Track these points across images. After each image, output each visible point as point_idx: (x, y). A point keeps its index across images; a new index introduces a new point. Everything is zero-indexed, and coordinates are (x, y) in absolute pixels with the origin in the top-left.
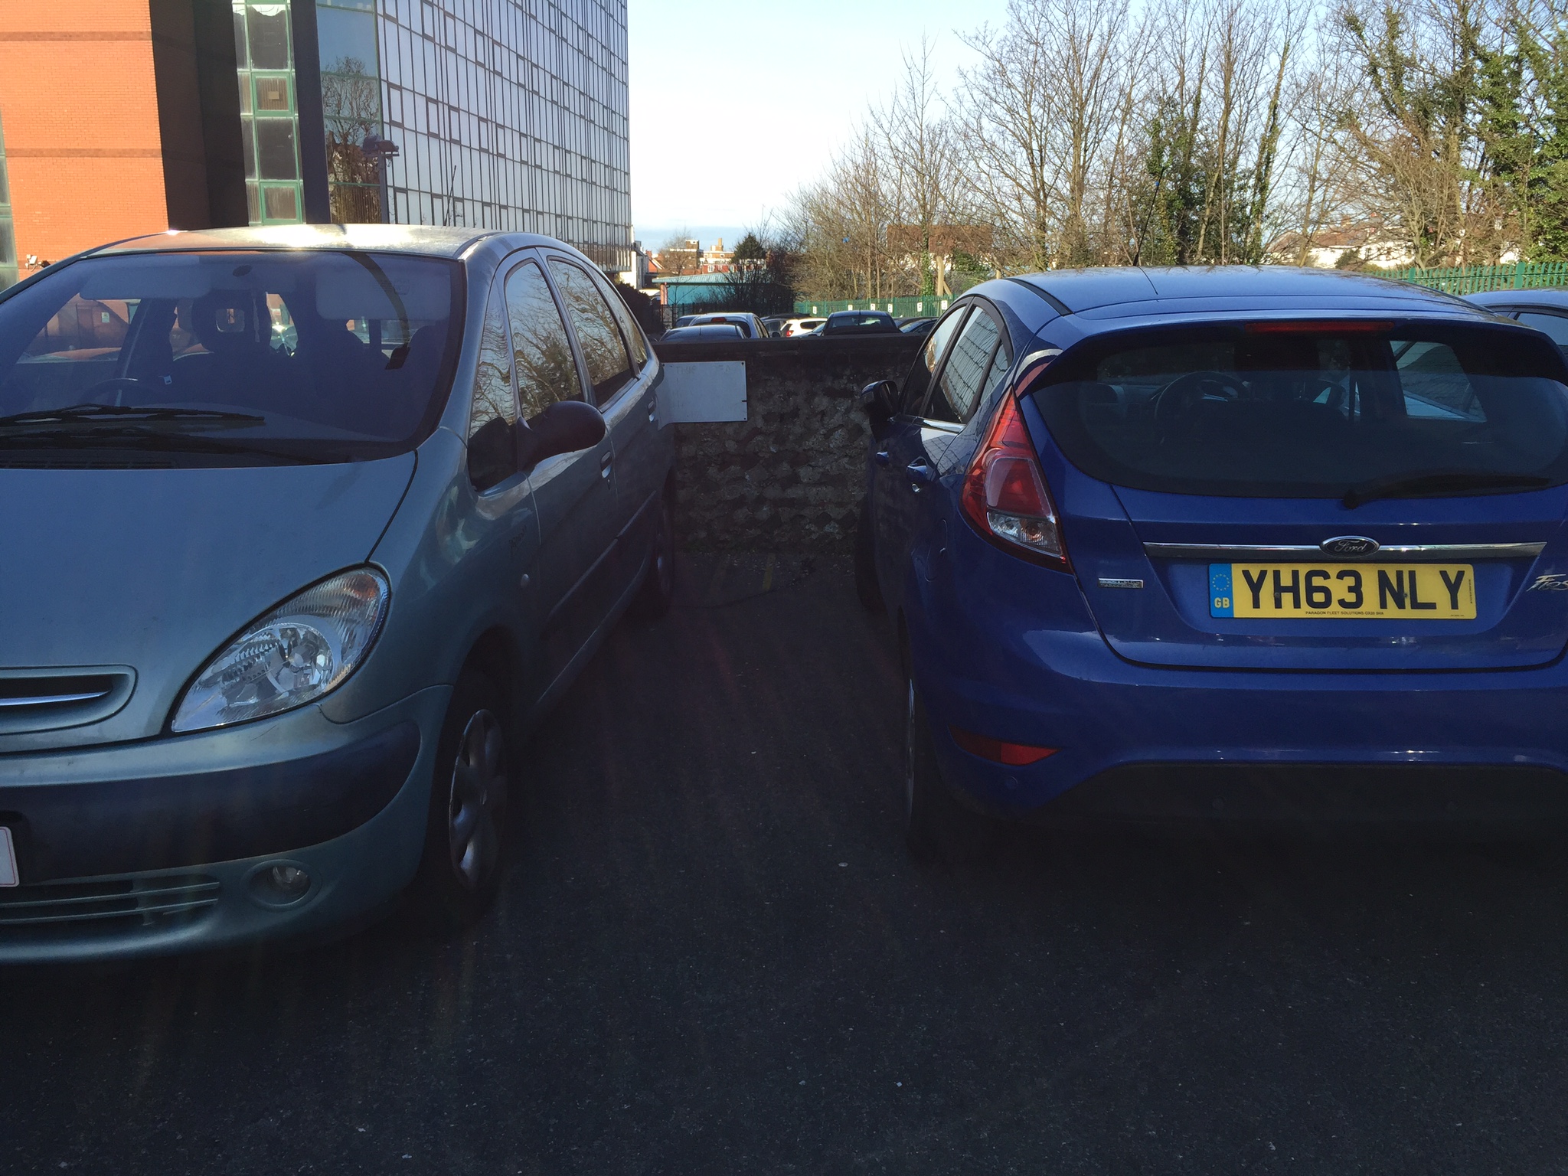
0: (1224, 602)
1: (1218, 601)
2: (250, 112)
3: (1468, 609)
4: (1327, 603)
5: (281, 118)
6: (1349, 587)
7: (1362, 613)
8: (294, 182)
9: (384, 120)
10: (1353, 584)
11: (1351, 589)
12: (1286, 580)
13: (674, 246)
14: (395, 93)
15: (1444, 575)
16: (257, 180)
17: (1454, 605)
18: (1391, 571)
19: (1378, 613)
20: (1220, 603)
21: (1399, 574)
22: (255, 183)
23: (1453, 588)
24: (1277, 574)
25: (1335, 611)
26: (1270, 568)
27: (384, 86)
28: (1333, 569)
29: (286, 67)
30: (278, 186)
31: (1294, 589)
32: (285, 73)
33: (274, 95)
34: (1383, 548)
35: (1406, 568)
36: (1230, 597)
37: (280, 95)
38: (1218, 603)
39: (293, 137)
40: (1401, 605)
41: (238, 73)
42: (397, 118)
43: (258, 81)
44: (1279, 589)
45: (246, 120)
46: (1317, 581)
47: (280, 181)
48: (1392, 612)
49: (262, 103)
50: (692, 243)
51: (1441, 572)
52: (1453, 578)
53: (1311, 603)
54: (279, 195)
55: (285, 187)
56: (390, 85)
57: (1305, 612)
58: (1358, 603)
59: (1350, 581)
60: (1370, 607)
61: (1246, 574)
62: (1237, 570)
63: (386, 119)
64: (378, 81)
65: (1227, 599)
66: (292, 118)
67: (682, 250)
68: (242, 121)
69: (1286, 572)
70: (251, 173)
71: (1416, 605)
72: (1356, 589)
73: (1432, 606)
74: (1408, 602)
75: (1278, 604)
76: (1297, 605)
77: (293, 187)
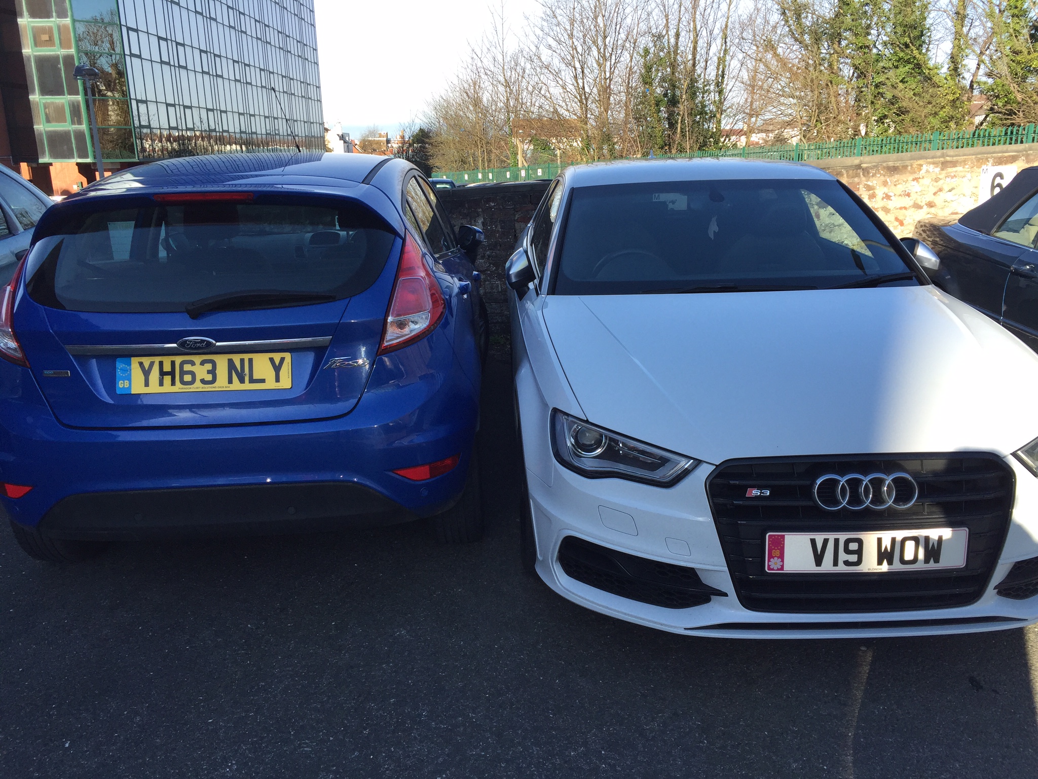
0: (125, 384)
1: (121, 383)
2: (29, 49)
3: (286, 382)
4: (193, 382)
5: (51, 53)
6: (208, 371)
7: (215, 387)
8: (63, 98)
9: (126, 53)
10: (211, 369)
11: (209, 372)
12: (167, 368)
13: (368, 136)
14: (133, 35)
15: (272, 360)
16: (37, 96)
17: (277, 380)
18: (236, 358)
19: (226, 387)
20: (123, 385)
21: (242, 361)
22: (36, 99)
23: (277, 369)
24: (161, 363)
25: (198, 386)
26: (157, 360)
27: (124, 30)
28: (197, 359)
29: (52, 17)
30: (52, 100)
31: (172, 373)
32: (52, 21)
33: (45, 37)
34: (218, 344)
35: (246, 357)
36: (130, 380)
37: (50, 37)
38: (121, 385)
39: (61, 67)
40: (242, 381)
41: (19, 23)
42: (135, 51)
43: (33, 28)
44: (163, 373)
45: (27, 55)
46: (187, 367)
47: (53, 97)
48: (236, 385)
49: (37, 43)
50: (382, 134)
51: (270, 358)
52: (277, 362)
53: (183, 382)
54: (54, 107)
55: (57, 101)
56: (129, 29)
57: (178, 387)
58: (214, 380)
59: (209, 366)
60: (222, 383)
61: (141, 364)
62: (135, 362)
63: (127, 52)
64: (119, 26)
65: (127, 381)
66: (59, 53)
67: (373, 139)
68: (24, 56)
69: (167, 362)
70: (33, 92)
71: (252, 381)
72: (213, 372)
73: (263, 381)
74: (247, 379)
75: (161, 384)
76: (173, 383)
77: (63, 101)
